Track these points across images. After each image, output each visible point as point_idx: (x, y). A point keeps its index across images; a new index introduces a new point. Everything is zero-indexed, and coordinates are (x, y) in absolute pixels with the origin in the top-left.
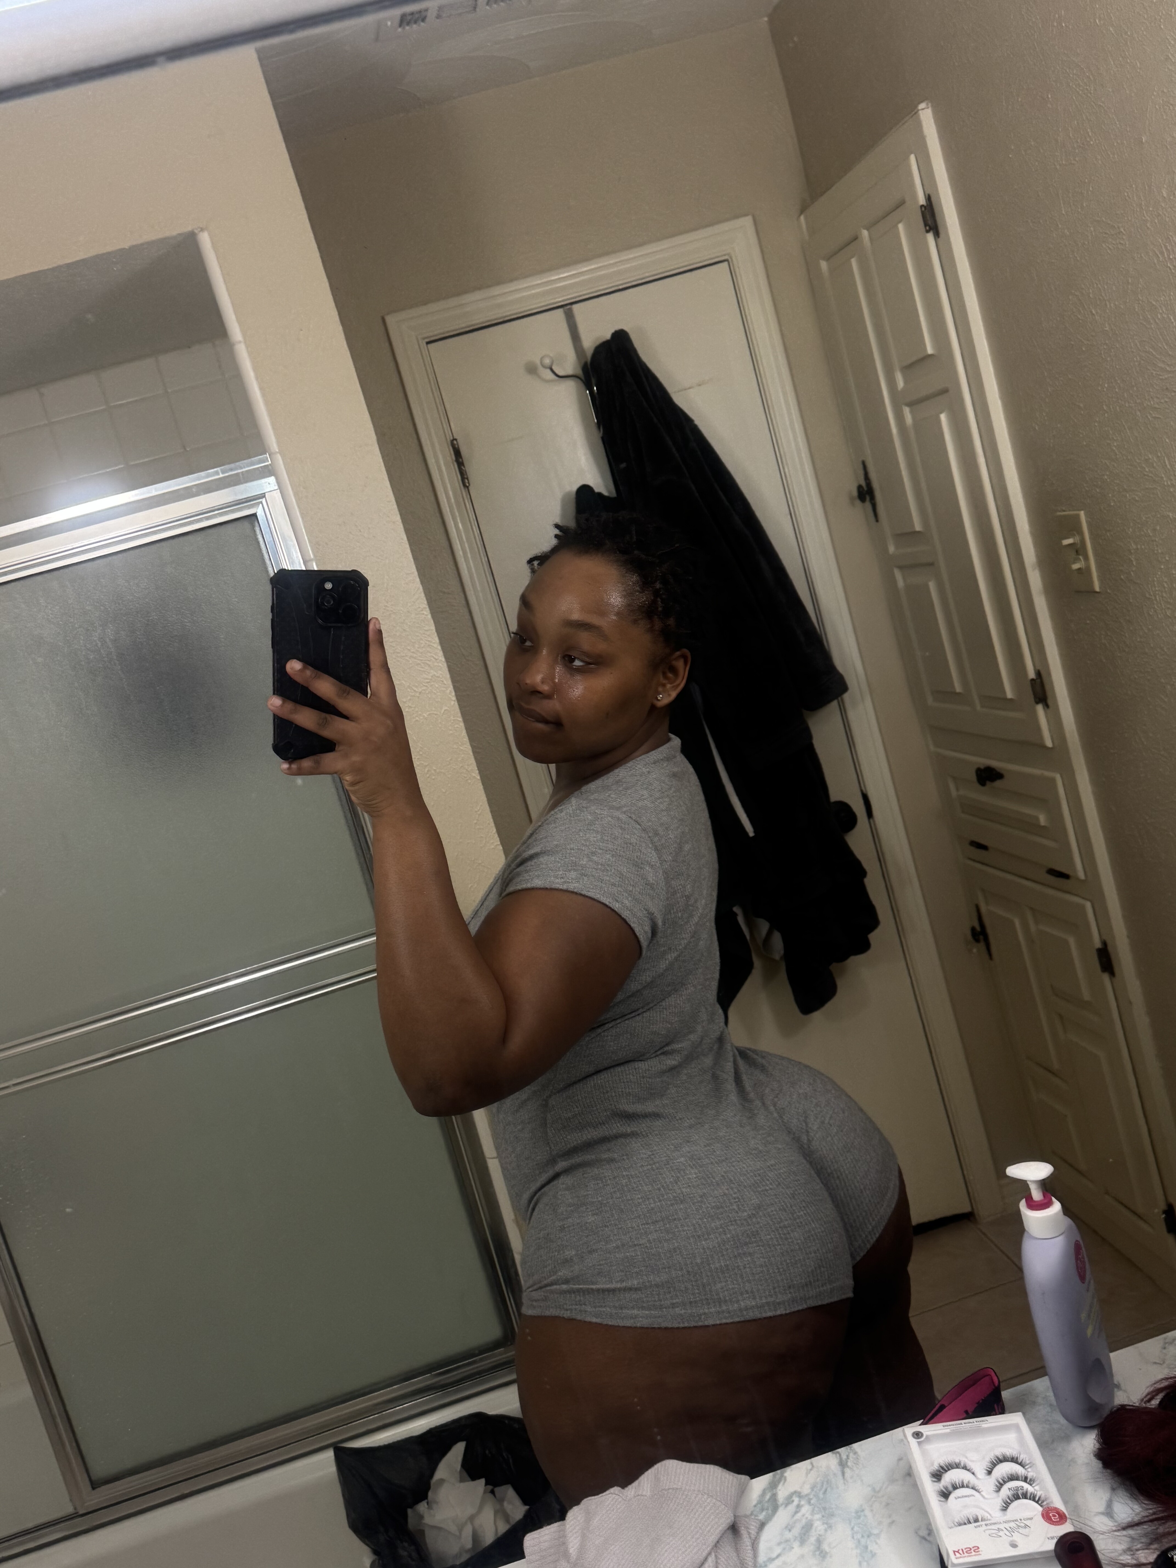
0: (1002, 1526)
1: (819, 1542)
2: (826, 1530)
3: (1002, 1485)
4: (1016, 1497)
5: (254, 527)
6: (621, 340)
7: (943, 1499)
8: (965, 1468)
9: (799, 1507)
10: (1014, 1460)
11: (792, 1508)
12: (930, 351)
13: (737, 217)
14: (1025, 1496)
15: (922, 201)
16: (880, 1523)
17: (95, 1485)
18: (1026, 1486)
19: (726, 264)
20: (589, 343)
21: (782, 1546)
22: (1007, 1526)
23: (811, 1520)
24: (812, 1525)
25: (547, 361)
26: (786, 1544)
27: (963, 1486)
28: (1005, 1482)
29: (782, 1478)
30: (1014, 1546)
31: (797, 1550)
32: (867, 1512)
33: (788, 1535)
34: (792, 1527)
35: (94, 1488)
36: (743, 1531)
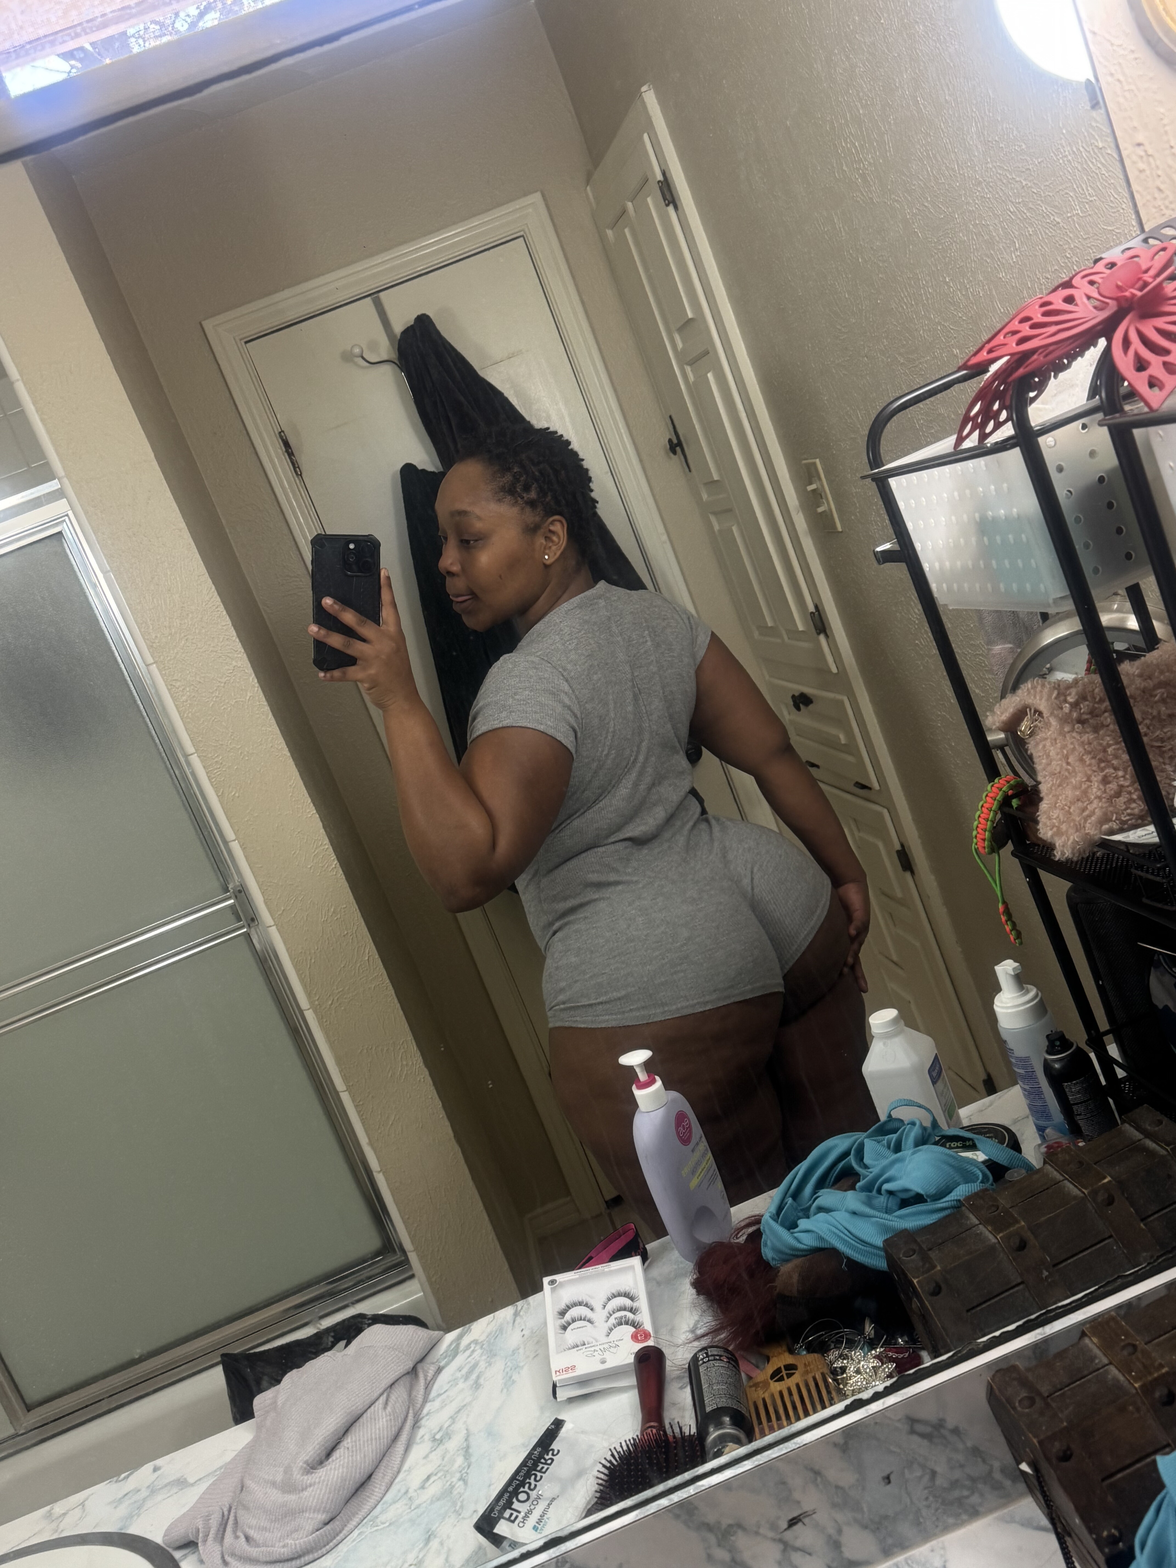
0: (597, 1348)
1: (478, 1377)
2: (486, 1368)
3: (611, 1315)
4: (620, 1324)
5: (62, 543)
6: (423, 324)
7: (563, 1332)
8: (586, 1305)
9: (473, 1351)
10: (626, 1295)
11: (468, 1353)
12: (690, 315)
13: (525, 195)
14: (627, 1323)
15: (660, 177)
16: (528, 1357)
17: (29, 1408)
18: (630, 1315)
19: (522, 239)
20: (398, 328)
21: (450, 1384)
22: (601, 1347)
23: (479, 1361)
24: (477, 1365)
25: (357, 351)
26: (454, 1382)
27: (581, 1319)
28: (614, 1313)
29: (469, 1330)
30: (603, 1362)
31: (461, 1385)
32: (521, 1351)
33: (459, 1375)
34: (463, 1368)
35: (29, 1411)
36: (421, 1375)
